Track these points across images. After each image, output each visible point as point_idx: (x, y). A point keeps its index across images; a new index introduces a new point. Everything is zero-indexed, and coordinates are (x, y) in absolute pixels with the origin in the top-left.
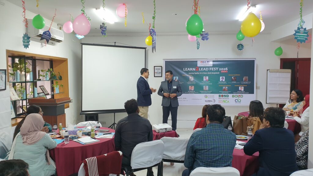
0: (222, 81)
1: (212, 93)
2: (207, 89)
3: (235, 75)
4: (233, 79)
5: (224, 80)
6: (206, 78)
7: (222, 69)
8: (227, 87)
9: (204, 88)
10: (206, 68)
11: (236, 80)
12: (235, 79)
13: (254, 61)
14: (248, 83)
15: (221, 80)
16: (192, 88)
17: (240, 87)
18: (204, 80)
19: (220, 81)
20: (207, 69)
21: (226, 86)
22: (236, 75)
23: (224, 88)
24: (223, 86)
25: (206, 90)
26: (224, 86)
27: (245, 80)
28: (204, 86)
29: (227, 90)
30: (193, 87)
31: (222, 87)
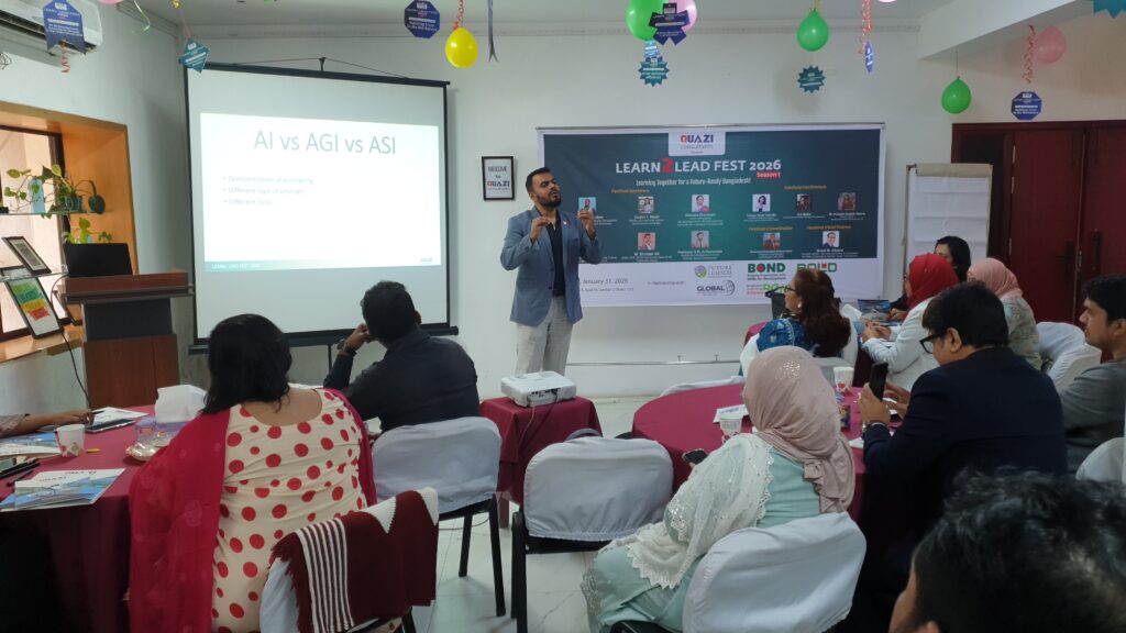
0: (761, 210)
1: (721, 258)
2: (706, 242)
3: (807, 187)
4: (802, 203)
5: (767, 208)
6: (699, 203)
7: (761, 166)
8: (778, 234)
9: (694, 241)
10: (702, 163)
11: (811, 205)
12: (809, 201)
13: (878, 131)
14: (857, 216)
15: (756, 206)
16: (647, 241)
17: (825, 234)
18: (695, 207)
19: (755, 209)
20: (705, 166)
21: (777, 231)
22: (812, 187)
23: (767, 236)
24: (763, 229)
25: (701, 249)
26: (766, 231)
27: (844, 206)
28: (694, 234)
29: (778, 244)
31: (760, 235)
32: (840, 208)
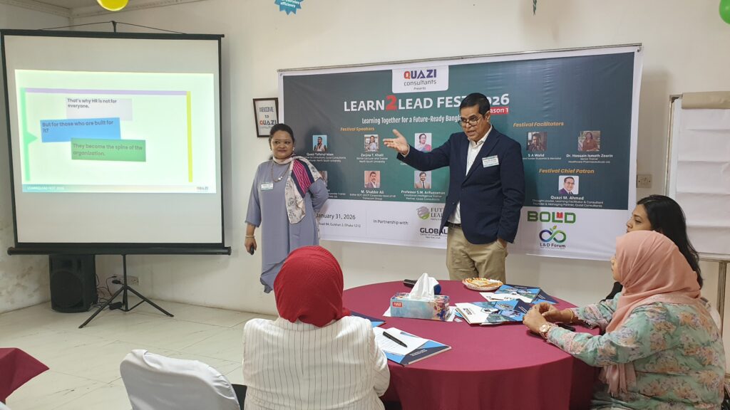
2: (428, 182)
4: (534, 142)
6: (424, 142)
9: (417, 181)
12: (541, 141)
13: (630, 56)
14: (600, 159)
16: (373, 179)
17: (562, 178)
18: (418, 145)
20: (428, 103)
22: (546, 124)
25: (424, 189)
27: (586, 147)
28: (417, 173)
30: (378, 173)
32: (580, 149)
